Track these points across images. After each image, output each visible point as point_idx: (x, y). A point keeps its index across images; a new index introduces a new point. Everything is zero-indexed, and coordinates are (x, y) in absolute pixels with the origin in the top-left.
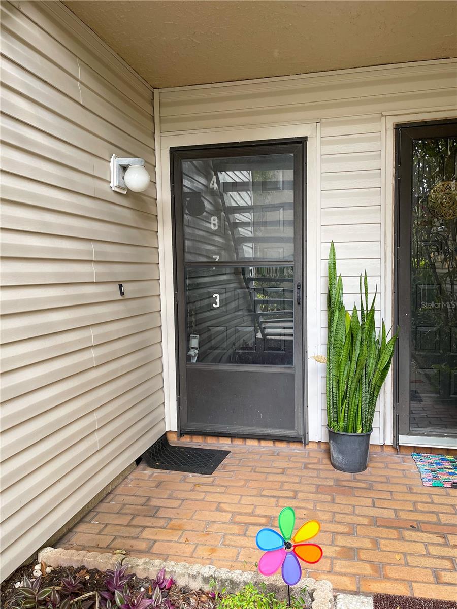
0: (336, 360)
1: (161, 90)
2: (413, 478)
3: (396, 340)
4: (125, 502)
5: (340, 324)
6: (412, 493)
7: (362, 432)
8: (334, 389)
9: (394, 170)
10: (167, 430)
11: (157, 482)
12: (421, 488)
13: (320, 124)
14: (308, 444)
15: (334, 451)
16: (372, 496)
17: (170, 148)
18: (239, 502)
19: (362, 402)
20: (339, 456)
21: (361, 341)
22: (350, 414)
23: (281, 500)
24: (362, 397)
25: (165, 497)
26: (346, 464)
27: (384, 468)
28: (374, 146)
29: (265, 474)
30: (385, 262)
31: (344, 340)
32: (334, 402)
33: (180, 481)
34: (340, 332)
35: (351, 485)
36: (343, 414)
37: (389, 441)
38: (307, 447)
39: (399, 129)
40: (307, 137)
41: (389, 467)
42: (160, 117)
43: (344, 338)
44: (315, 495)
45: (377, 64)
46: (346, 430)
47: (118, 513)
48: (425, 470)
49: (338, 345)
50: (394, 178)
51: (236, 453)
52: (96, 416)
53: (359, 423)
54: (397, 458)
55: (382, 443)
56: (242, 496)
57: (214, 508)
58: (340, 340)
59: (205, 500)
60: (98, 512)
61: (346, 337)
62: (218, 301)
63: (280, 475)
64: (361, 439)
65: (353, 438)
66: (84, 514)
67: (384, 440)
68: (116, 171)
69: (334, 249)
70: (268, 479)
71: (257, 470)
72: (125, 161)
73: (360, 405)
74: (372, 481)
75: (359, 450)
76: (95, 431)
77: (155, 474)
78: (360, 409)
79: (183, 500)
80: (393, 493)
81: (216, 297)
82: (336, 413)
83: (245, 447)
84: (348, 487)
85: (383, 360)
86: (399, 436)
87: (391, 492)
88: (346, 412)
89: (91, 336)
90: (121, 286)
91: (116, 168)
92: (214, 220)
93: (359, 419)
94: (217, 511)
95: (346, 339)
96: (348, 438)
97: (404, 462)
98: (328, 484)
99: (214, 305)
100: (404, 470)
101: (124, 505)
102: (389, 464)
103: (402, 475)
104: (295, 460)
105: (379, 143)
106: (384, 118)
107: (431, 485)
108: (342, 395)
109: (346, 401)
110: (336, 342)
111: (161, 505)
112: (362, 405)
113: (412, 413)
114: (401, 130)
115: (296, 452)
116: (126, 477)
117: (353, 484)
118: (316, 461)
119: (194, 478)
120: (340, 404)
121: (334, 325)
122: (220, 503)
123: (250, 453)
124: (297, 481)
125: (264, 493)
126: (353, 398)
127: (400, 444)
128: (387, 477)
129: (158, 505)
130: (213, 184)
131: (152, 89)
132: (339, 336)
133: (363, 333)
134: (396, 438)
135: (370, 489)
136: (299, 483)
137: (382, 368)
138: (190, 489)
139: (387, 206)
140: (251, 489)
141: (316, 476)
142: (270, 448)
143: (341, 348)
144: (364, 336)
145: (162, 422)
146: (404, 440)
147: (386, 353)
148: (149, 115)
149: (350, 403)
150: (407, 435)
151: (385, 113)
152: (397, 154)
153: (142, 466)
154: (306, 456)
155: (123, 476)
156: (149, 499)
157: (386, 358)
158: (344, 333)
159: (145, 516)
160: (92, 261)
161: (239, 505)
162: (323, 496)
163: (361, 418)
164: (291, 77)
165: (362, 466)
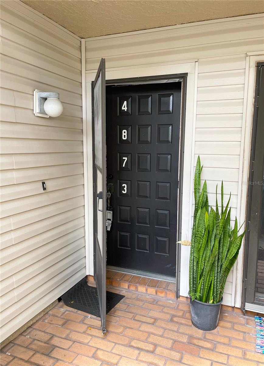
0: (197, 246)
1: (87, 40)
2: (250, 342)
3: (247, 233)
4: (36, 337)
5: (201, 220)
6: (245, 359)
7: (213, 303)
8: (195, 267)
9: (254, 99)
10: (87, 274)
11: (65, 320)
12: (253, 354)
13: (198, 62)
14: (179, 297)
15: (193, 312)
16: (212, 359)
17: (92, 81)
18: (111, 351)
19: (214, 280)
20: (196, 317)
21: (215, 236)
22: (205, 288)
23: (142, 353)
24: (215, 277)
25: (64, 336)
26: (200, 324)
27: (230, 329)
28: (239, 80)
29: (140, 323)
30: (243, 172)
31: (204, 232)
32: (195, 276)
33: (80, 322)
34: (201, 225)
35: (200, 345)
36: (200, 286)
37: (238, 305)
38: (178, 299)
39: (259, 66)
40: (187, 73)
41: (235, 328)
42: (86, 59)
43: (204, 230)
44: (169, 351)
45: (245, 14)
46: (201, 299)
47: (26, 348)
48: (261, 335)
49: (199, 235)
50: (253, 106)
51: (128, 298)
52: (14, 279)
53: (211, 295)
54: (242, 319)
55: (233, 306)
56: (116, 343)
57: (91, 354)
58: (201, 232)
59: (89, 344)
60: (15, 344)
61: (205, 230)
62: (125, 189)
63: (150, 325)
64: (212, 307)
65: (206, 307)
66: (5, 344)
67: (235, 304)
68: (38, 102)
69: (200, 162)
70: (141, 329)
71: (136, 318)
72: (44, 95)
73: (213, 282)
74: (217, 342)
75: (210, 315)
76: (14, 289)
77: (67, 312)
78: (213, 285)
79: (74, 342)
80: (230, 357)
81: (124, 186)
82: (196, 284)
83: (136, 293)
84: (197, 345)
85: (232, 251)
86: (246, 303)
87: (228, 355)
88: (202, 285)
89: (11, 223)
90: (43, 183)
91: (38, 100)
92: (125, 132)
93: (212, 293)
94: (92, 357)
95: (205, 232)
96: (202, 306)
97: (247, 324)
98: (182, 340)
99: (123, 192)
100: (245, 333)
101: (34, 340)
102: (236, 325)
103: (242, 338)
104: (166, 311)
105: (243, 78)
106: (248, 57)
107: (262, 352)
108: (200, 272)
109: (202, 278)
110: (198, 233)
111: (57, 345)
112: (214, 282)
113: (257, 283)
114: (261, 67)
115: (170, 303)
116: (47, 313)
117: (202, 343)
118: (180, 314)
119: (91, 319)
120: (199, 279)
121: (197, 220)
122: (98, 349)
123: (138, 299)
124: (161, 333)
125: (133, 344)
126: (207, 277)
127: (246, 309)
128: (230, 339)
129: (55, 344)
130: (124, 107)
131: (80, 39)
132: (200, 229)
133: (217, 230)
134: (243, 304)
135: (212, 350)
136: (162, 336)
137: (230, 258)
138: (83, 331)
139: (246, 128)
140: (124, 337)
141: (176, 330)
142: (153, 296)
143: (201, 238)
144: (218, 231)
145: (84, 269)
146: (249, 307)
147: (234, 247)
148: (77, 58)
149: (205, 280)
150: (252, 303)
151: (249, 54)
152: (257, 86)
153: (61, 303)
154: (176, 308)
155: (45, 312)
156: (53, 336)
157: (234, 251)
158: (204, 227)
159: (43, 354)
160: (14, 169)
161: (110, 354)
162: (175, 353)
163: (213, 292)
164: (178, 26)
165: (213, 326)
